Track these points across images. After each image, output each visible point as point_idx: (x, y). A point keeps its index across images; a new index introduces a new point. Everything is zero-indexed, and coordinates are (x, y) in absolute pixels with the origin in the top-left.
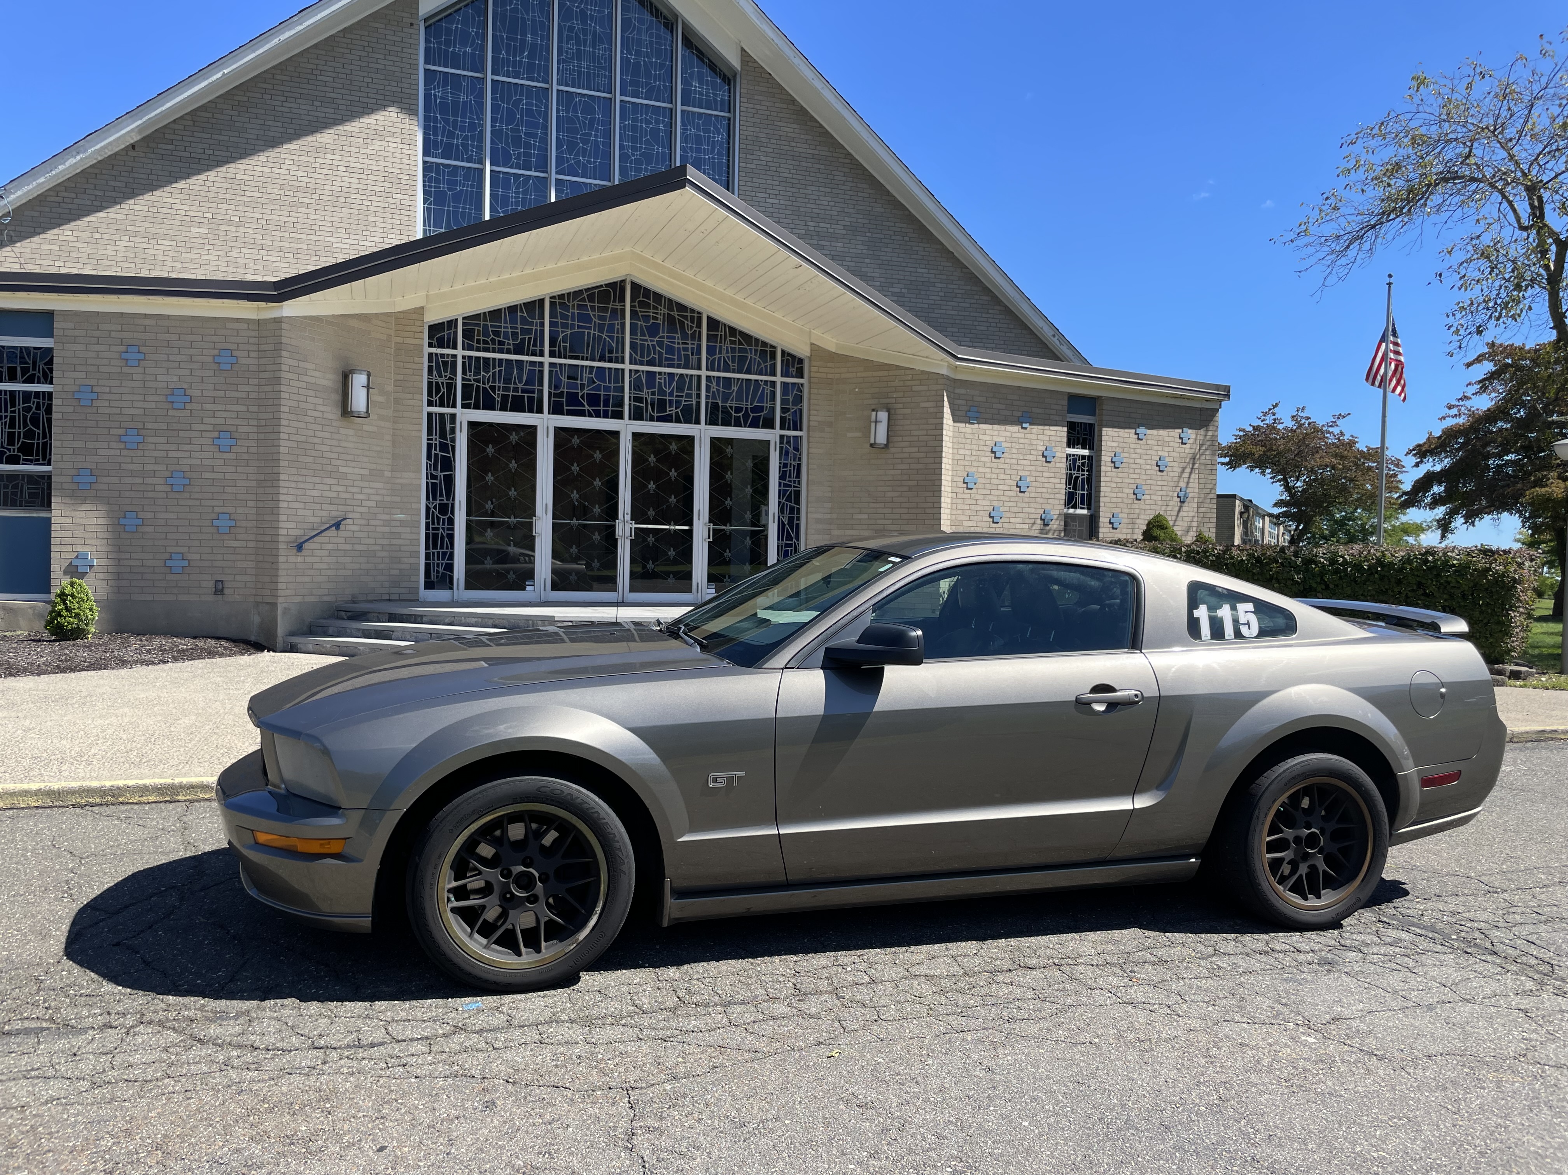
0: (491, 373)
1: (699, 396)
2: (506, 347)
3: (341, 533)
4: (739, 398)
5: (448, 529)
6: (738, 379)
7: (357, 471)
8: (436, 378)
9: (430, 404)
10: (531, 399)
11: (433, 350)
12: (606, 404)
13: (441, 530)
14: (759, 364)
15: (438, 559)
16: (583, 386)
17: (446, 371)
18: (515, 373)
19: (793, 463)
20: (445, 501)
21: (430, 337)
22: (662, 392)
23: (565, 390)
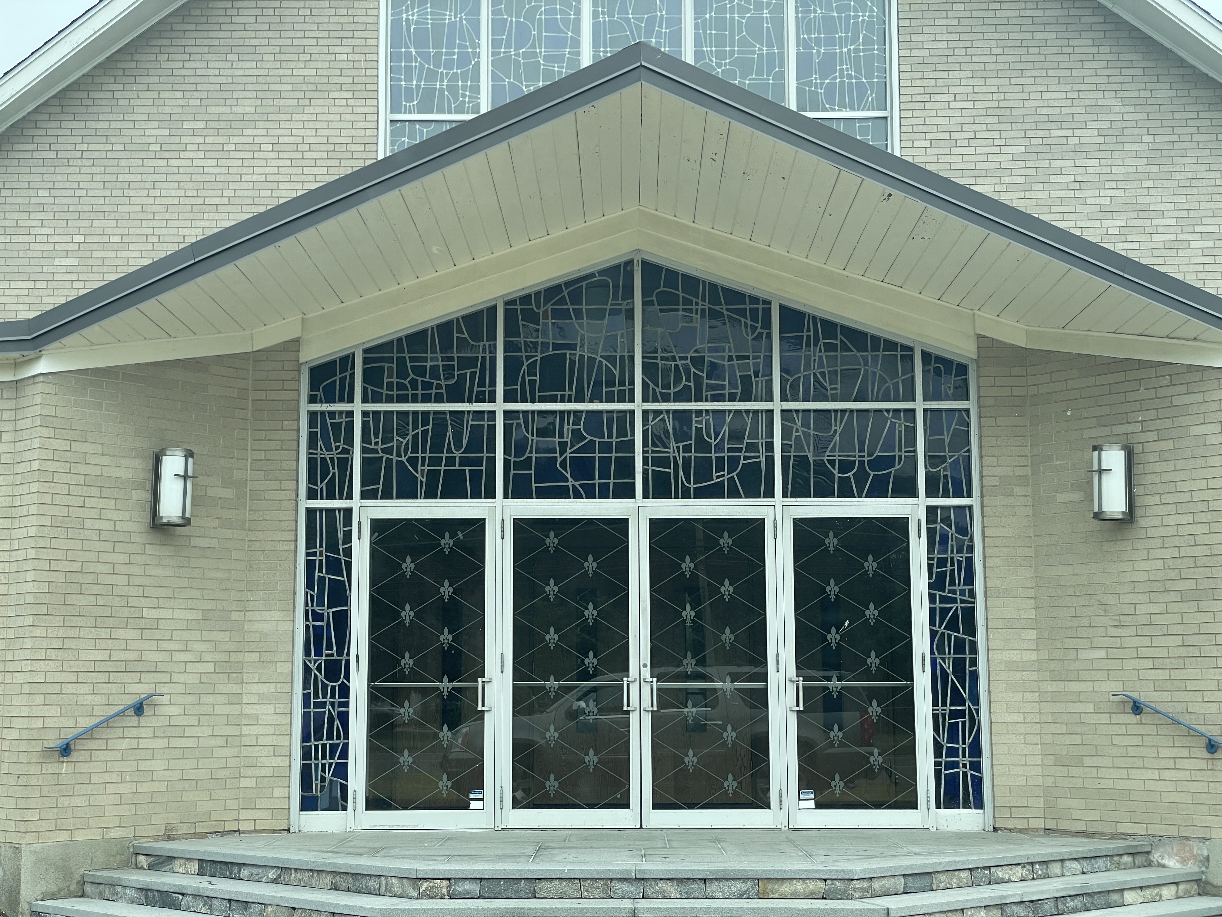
0: (409, 437)
1: (770, 447)
2: (434, 391)
3: (144, 721)
4: (846, 444)
5: (341, 705)
6: (844, 411)
7: (178, 614)
8: (321, 453)
9: (312, 495)
10: (476, 476)
11: (316, 407)
12: (605, 474)
13: (329, 707)
14: (883, 381)
15: (324, 757)
16: (563, 446)
17: (337, 440)
18: (450, 433)
19: (957, 557)
20: (336, 657)
21: (313, 385)
22: (703, 445)
23: (534, 455)
